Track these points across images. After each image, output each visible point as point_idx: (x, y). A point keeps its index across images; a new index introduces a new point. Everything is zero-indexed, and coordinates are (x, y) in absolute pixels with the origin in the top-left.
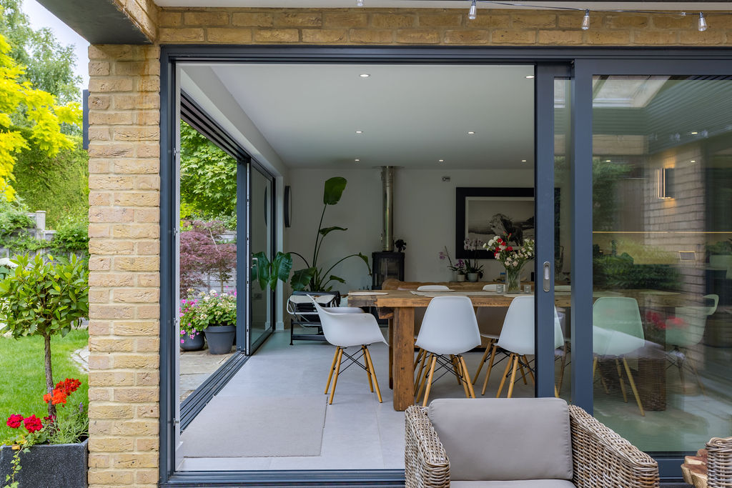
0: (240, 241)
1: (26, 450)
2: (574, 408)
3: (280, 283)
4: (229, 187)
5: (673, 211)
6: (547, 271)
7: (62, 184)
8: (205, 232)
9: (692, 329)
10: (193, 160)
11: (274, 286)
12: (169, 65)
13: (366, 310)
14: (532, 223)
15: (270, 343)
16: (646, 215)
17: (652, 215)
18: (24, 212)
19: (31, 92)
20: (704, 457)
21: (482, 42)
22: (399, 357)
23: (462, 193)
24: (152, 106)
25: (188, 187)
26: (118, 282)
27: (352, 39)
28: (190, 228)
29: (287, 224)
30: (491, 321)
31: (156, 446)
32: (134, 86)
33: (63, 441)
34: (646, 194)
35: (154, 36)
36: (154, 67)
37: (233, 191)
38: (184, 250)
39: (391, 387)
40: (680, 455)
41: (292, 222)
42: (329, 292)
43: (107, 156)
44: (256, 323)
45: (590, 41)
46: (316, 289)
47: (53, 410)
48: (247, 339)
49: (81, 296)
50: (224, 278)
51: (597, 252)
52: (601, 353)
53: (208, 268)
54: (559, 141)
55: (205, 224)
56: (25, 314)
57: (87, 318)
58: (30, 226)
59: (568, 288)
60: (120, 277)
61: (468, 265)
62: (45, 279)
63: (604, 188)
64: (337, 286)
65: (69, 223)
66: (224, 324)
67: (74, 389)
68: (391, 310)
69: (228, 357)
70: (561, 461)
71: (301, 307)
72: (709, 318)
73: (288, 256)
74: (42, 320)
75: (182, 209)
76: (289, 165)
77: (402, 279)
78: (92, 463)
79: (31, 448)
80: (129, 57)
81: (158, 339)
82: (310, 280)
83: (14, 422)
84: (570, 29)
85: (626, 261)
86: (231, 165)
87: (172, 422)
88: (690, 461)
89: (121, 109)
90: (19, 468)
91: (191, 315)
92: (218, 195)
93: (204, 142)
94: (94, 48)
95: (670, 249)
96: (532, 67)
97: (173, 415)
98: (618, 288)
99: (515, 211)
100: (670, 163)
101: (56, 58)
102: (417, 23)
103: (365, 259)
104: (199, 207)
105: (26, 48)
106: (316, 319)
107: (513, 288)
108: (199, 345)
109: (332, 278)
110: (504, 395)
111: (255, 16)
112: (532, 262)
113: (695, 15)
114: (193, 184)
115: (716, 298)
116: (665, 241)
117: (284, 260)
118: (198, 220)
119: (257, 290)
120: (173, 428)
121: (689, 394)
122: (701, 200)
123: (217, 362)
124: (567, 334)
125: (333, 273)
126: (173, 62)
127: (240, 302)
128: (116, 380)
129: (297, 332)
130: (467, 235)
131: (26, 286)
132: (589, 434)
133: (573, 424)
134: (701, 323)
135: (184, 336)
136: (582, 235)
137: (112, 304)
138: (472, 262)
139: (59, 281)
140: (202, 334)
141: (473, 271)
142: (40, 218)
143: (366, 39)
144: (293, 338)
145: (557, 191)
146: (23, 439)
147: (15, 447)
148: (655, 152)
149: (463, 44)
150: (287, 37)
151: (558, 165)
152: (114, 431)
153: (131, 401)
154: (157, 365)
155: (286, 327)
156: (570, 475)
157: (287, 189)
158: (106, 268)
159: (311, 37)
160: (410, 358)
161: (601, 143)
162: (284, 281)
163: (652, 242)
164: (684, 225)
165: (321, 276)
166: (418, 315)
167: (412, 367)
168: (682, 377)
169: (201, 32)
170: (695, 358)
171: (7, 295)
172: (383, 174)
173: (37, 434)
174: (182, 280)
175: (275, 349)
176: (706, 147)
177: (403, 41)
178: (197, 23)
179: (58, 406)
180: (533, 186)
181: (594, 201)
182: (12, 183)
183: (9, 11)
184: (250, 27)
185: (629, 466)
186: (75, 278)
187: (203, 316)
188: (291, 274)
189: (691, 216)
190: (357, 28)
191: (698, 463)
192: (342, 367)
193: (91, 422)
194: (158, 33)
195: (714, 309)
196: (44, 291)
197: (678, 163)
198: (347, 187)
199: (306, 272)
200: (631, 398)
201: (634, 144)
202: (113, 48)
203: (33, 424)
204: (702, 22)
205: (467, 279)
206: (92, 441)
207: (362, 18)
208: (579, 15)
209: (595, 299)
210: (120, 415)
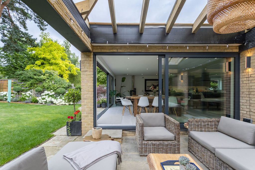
0: (107, 89)
1: (71, 122)
2: (165, 115)
3: (114, 95)
4: (105, 79)
5: (183, 83)
6: (161, 91)
7: (77, 79)
8: (101, 87)
9: (186, 103)
10: (99, 75)
11: (113, 96)
12: (95, 56)
13: (129, 99)
14: (158, 85)
15: (112, 106)
16: (178, 83)
17: (179, 83)
18: (70, 84)
19: (71, 64)
20: (188, 123)
21: (149, 51)
22: (135, 107)
23: (146, 80)
24: (92, 63)
25: (98, 79)
26: (86, 93)
27: (127, 51)
28: (99, 86)
29: (115, 85)
30: (151, 101)
31: (93, 122)
32: (89, 59)
33: (77, 121)
34: (178, 80)
35: (92, 51)
36: (92, 56)
37: (106, 80)
38: (97, 90)
39: (133, 113)
40: (184, 123)
41: (116, 85)
42: (123, 97)
43: (84, 72)
44: (110, 103)
45: (168, 51)
46: (121, 97)
47: (75, 115)
48: (109, 105)
49: (80, 96)
50: (105, 95)
51: (169, 90)
52: (170, 107)
53: (102, 93)
54: (163, 70)
55: (101, 86)
56: (70, 99)
57: (81, 100)
58: (71, 86)
59: (164, 96)
60: (86, 92)
61: (147, 93)
62: (74, 93)
63: (171, 79)
64: (124, 96)
65: (78, 86)
66: (105, 103)
67: (79, 112)
68: (133, 99)
69: (105, 108)
70: (163, 123)
71: (118, 100)
72: (189, 100)
73: (115, 91)
74: (73, 100)
75: (97, 84)
76: (116, 75)
77: (135, 95)
78: (82, 124)
79: (72, 122)
80: (88, 54)
81: (93, 103)
82: (119, 95)
83: (69, 117)
84: (165, 49)
85: (174, 91)
86: (106, 76)
87: (96, 118)
88: (185, 124)
89: (86, 63)
90: (70, 125)
91: (99, 101)
92: (103, 81)
93: (101, 71)
94: (82, 53)
95: (182, 89)
96: (158, 56)
97: (96, 116)
98: (173, 96)
99: (155, 83)
100: (182, 74)
101: (76, 58)
102: (138, 48)
103: (129, 92)
104: (100, 83)
105: (70, 56)
106: (121, 102)
107: (155, 96)
108: (100, 106)
109: (123, 95)
110: (153, 112)
111: (110, 47)
112: (158, 92)
113: (186, 46)
114: (99, 79)
115: (190, 97)
116: (181, 88)
117: (115, 92)
118: (100, 85)
119: (110, 97)
120: (96, 119)
121: (185, 114)
122: (187, 80)
123: (103, 109)
124: (164, 103)
125: (123, 94)
126: (95, 55)
127: (107, 99)
128: (86, 110)
129: (117, 104)
130: (147, 87)
131: (70, 94)
132: (168, 119)
133: (165, 117)
134: (187, 102)
135: (98, 105)
136: (167, 87)
137: (85, 97)
138: (148, 92)
139: (76, 93)
140: (101, 104)
141: (148, 94)
142: (73, 85)
143: (129, 51)
144: (116, 105)
145: (162, 80)
146: (70, 120)
147: (69, 122)
148: (179, 73)
149: (146, 52)
150: (115, 51)
151: (162, 75)
152: (86, 119)
153: (89, 114)
154: (93, 108)
155: (115, 103)
156: (164, 126)
157: (115, 79)
158: (84, 91)
159: (119, 51)
160: (137, 108)
161: (170, 71)
162: (115, 95)
163: (179, 88)
164: (185, 85)
165: (121, 95)
166: (138, 100)
167: (137, 109)
168: (184, 111)
169: (100, 50)
170: (186, 108)
171: (67, 96)
172: (132, 77)
173: (73, 119)
174: (97, 95)
175: (113, 107)
176: (188, 71)
177: (135, 51)
178: (99, 48)
179: (76, 115)
180: (158, 79)
181: (169, 81)
182: (68, 79)
183: (68, 50)
184: (109, 49)
185: (175, 123)
186: (79, 93)
187: (101, 101)
188: (116, 94)
189: (186, 83)
190: (127, 49)
191: (187, 124)
192: (125, 109)
193: (82, 117)
194: (93, 50)
195: (189, 99)
196: (73, 95)
197: (183, 74)
198: (126, 79)
199: (119, 94)
200: (175, 114)
201: (176, 71)
202: (85, 53)
203: (72, 118)
204: (188, 48)
205: (147, 95)
206: (82, 121)
207: (128, 47)
208: (166, 47)
209: (169, 97)
210: (87, 116)
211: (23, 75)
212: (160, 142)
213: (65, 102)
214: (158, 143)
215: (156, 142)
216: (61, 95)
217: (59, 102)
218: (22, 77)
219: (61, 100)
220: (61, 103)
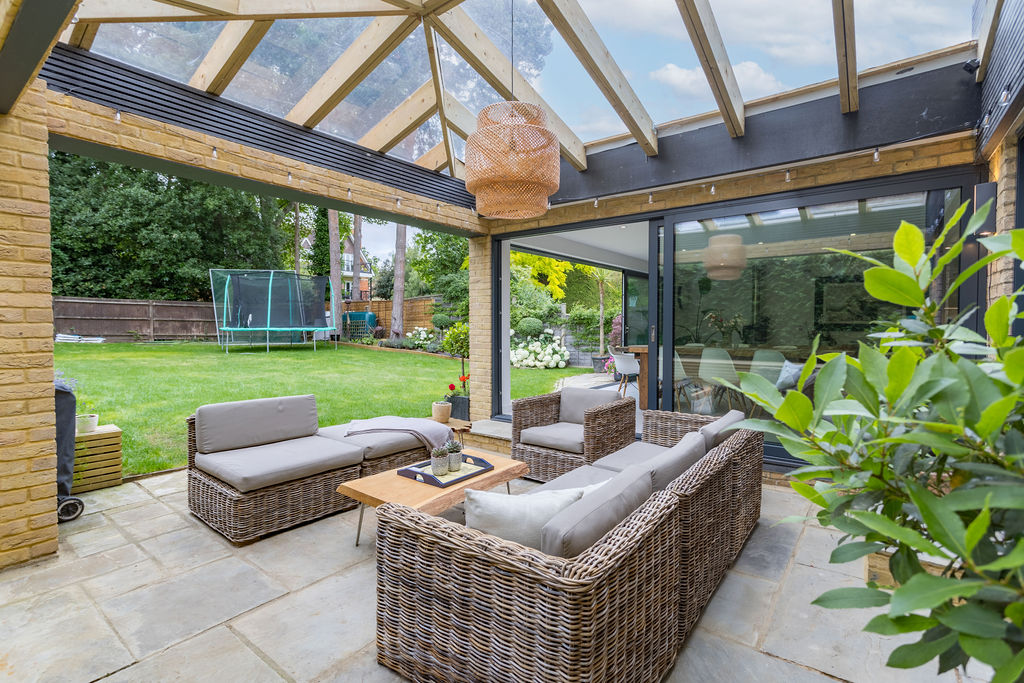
18: (558, 304)
24: (488, 261)
26: (478, 334)
31: (491, 401)
32: (482, 254)
35: (486, 232)
36: (489, 245)
45: (669, 205)
60: (478, 332)
78: (470, 405)
80: (481, 242)
81: (490, 357)
89: (479, 264)
126: (499, 241)
128: (478, 374)
137: (476, 343)
142: (563, 307)
152: (477, 393)
153: (482, 382)
159: (543, 224)
169: (504, 228)
194: (489, 230)
202: (476, 239)
204: (713, 189)
210: (479, 387)
211: (453, 285)
212: (549, 451)
213: (536, 358)
214: (544, 451)
215: (542, 450)
216: (529, 338)
217: (519, 358)
218: (449, 290)
219: (526, 352)
220: (525, 362)
